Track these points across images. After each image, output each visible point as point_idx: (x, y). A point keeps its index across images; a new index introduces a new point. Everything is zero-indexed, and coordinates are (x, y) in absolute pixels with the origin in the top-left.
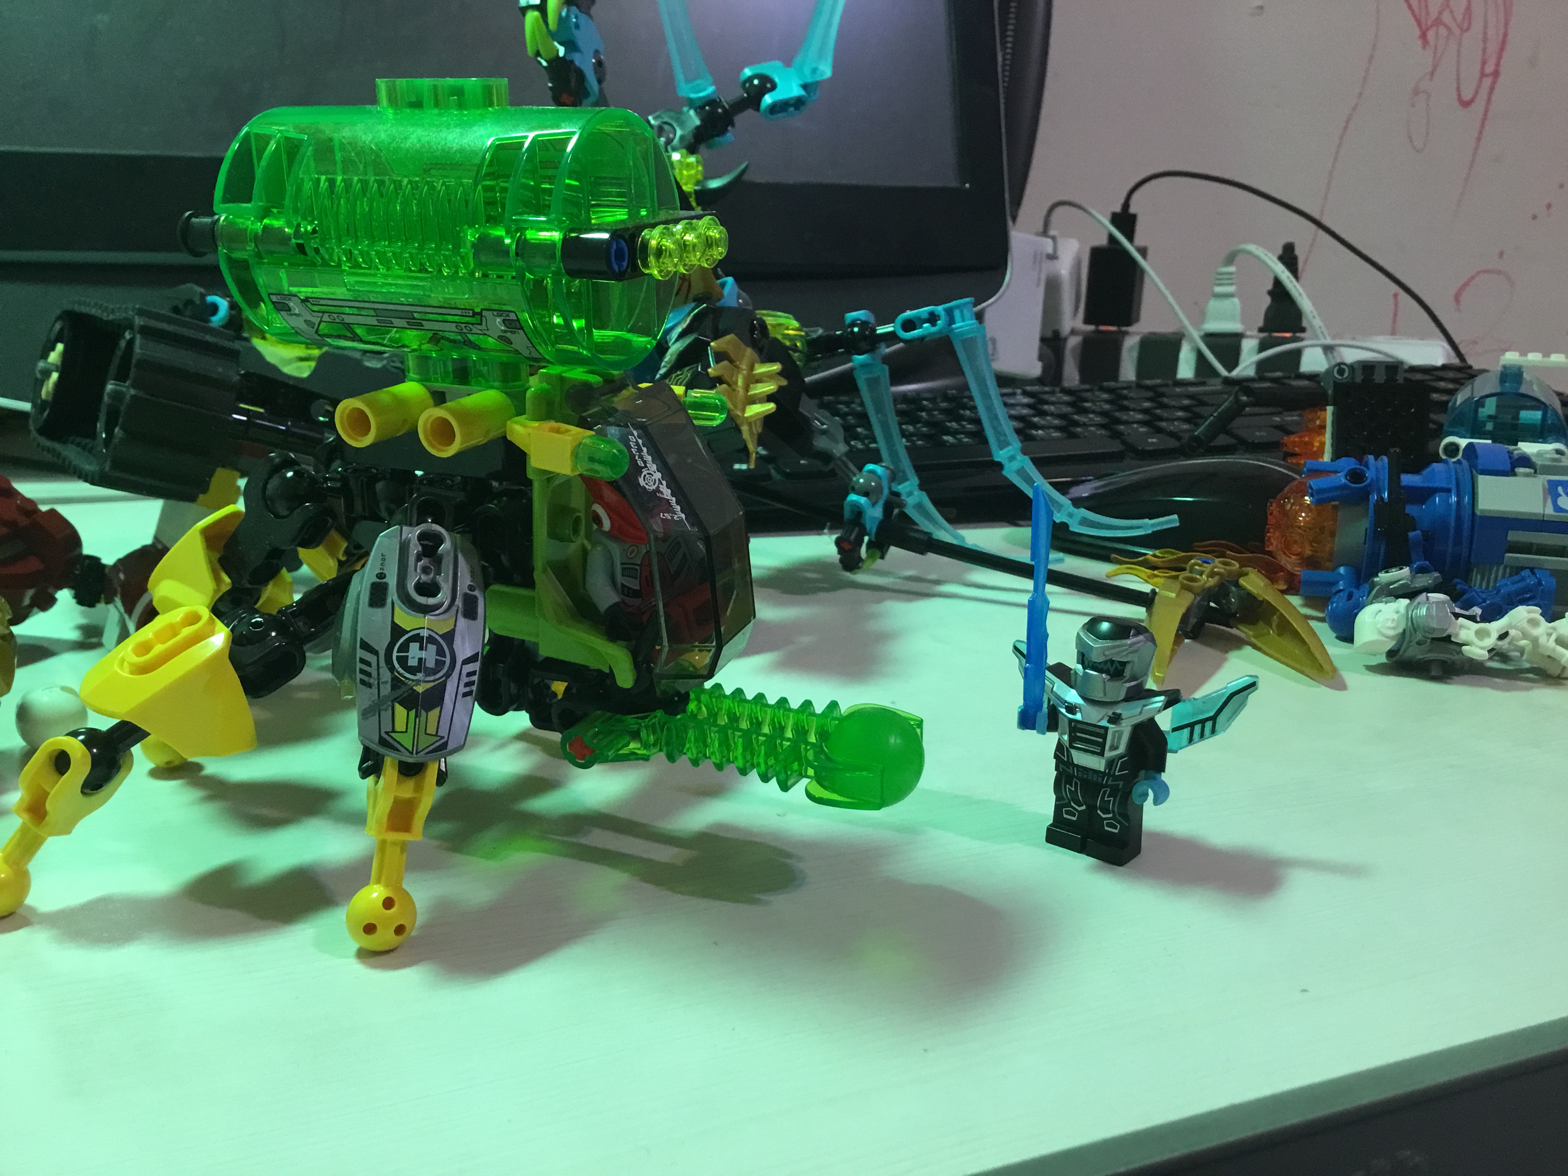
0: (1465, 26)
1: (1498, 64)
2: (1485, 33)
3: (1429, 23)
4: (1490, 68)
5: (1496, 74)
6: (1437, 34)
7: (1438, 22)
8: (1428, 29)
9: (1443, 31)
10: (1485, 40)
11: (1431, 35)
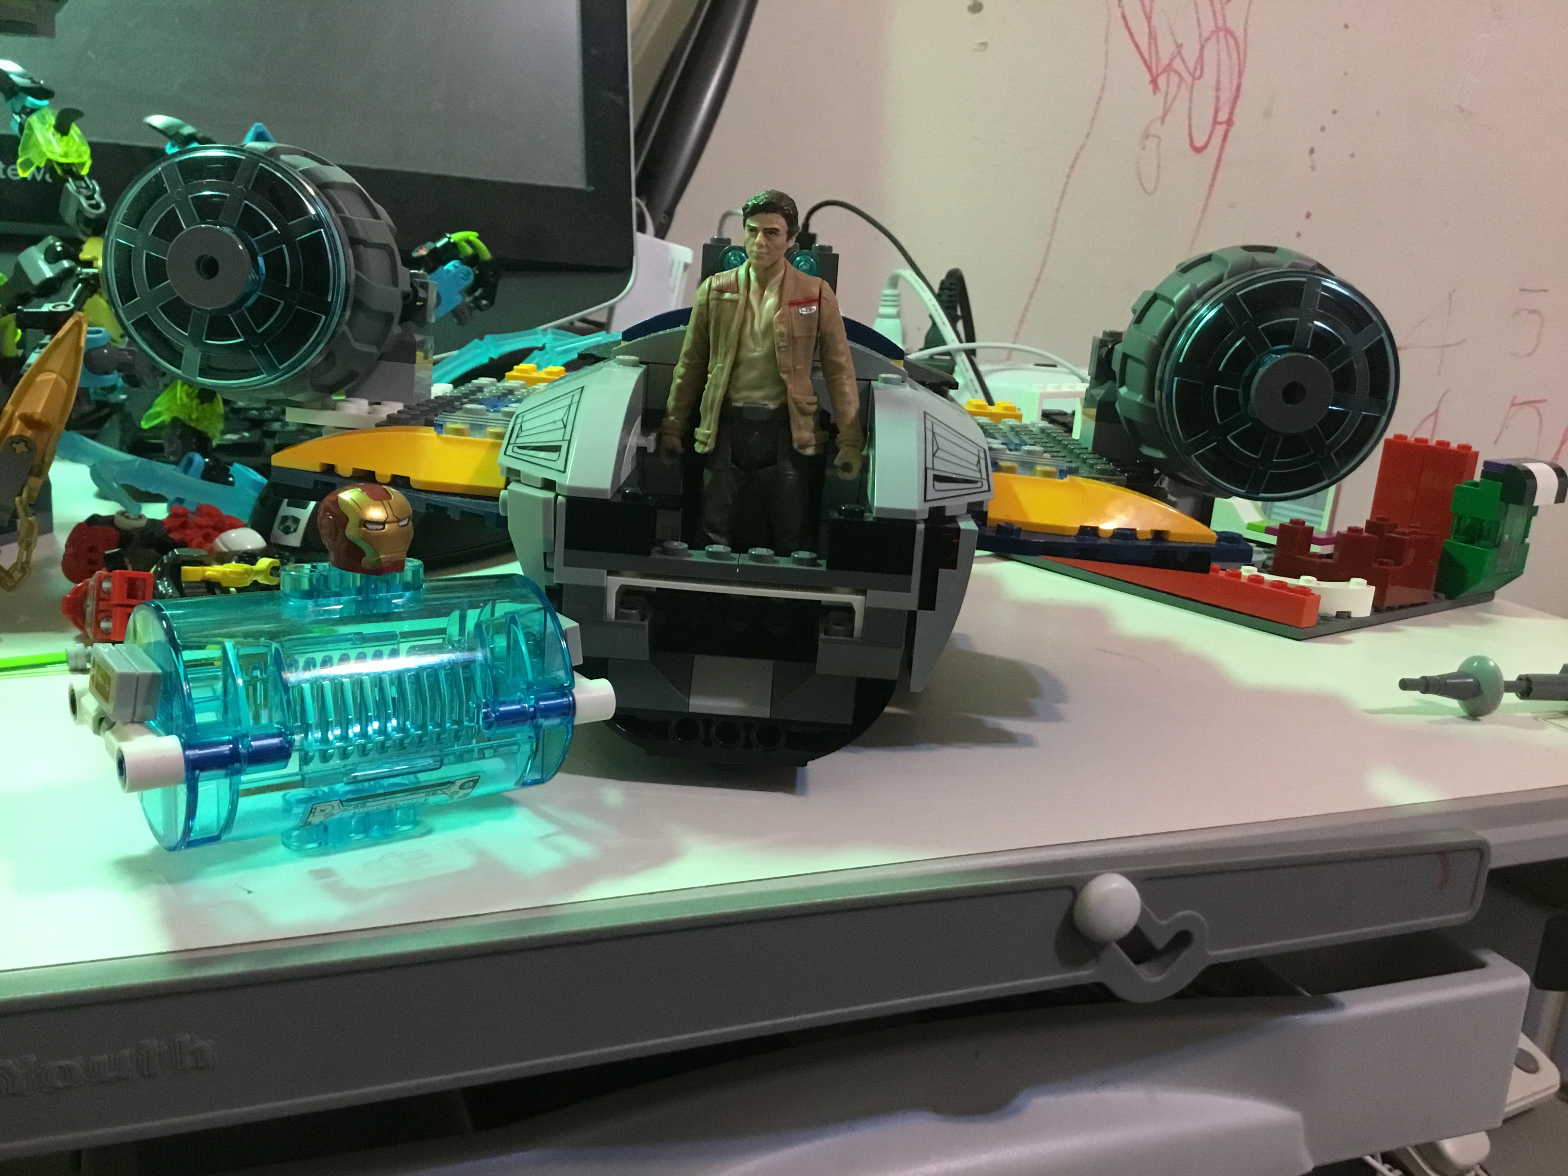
0: (1198, 73)
1: (1231, 113)
2: (1218, 82)
3: (1160, 70)
4: (1223, 116)
5: (1230, 122)
6: (1168, 79)
7: (1169, 68)
8: (1158, 75)
9: (1174, 78)
10: (1218, 89)
11: (1162, 81)
